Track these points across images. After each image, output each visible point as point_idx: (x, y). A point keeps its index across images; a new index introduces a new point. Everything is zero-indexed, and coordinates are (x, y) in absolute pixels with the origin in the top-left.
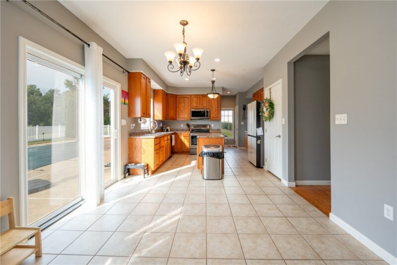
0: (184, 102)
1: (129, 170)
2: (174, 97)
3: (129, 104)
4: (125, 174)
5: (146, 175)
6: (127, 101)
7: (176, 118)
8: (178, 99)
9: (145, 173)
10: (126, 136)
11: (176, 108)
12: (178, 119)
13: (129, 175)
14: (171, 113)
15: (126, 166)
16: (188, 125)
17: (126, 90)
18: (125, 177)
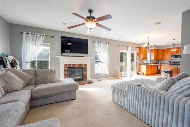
0: (167, 52)
1: (139, 73)
2: (162, 50)
3: (139, 56)
4: (137, 74)
5: (143, 75)
6: (138, 55)
7: (163, 59)
8: (164, 51)
9: (142, 75)
10: (138, 65)
11: (163, 54)
12: (164, 59)
13: (139, 75)
14: (160, 57)
15: (137, 72)
16: (170, 62)
17: (138, 52)
18: (137, 75)
